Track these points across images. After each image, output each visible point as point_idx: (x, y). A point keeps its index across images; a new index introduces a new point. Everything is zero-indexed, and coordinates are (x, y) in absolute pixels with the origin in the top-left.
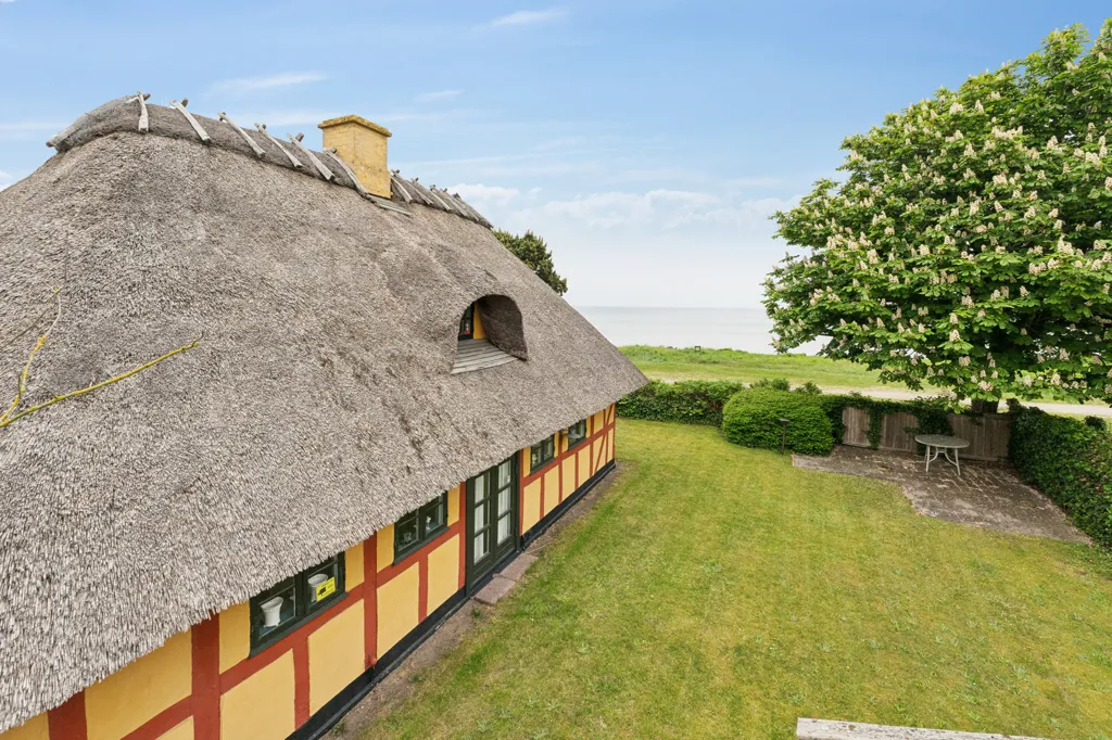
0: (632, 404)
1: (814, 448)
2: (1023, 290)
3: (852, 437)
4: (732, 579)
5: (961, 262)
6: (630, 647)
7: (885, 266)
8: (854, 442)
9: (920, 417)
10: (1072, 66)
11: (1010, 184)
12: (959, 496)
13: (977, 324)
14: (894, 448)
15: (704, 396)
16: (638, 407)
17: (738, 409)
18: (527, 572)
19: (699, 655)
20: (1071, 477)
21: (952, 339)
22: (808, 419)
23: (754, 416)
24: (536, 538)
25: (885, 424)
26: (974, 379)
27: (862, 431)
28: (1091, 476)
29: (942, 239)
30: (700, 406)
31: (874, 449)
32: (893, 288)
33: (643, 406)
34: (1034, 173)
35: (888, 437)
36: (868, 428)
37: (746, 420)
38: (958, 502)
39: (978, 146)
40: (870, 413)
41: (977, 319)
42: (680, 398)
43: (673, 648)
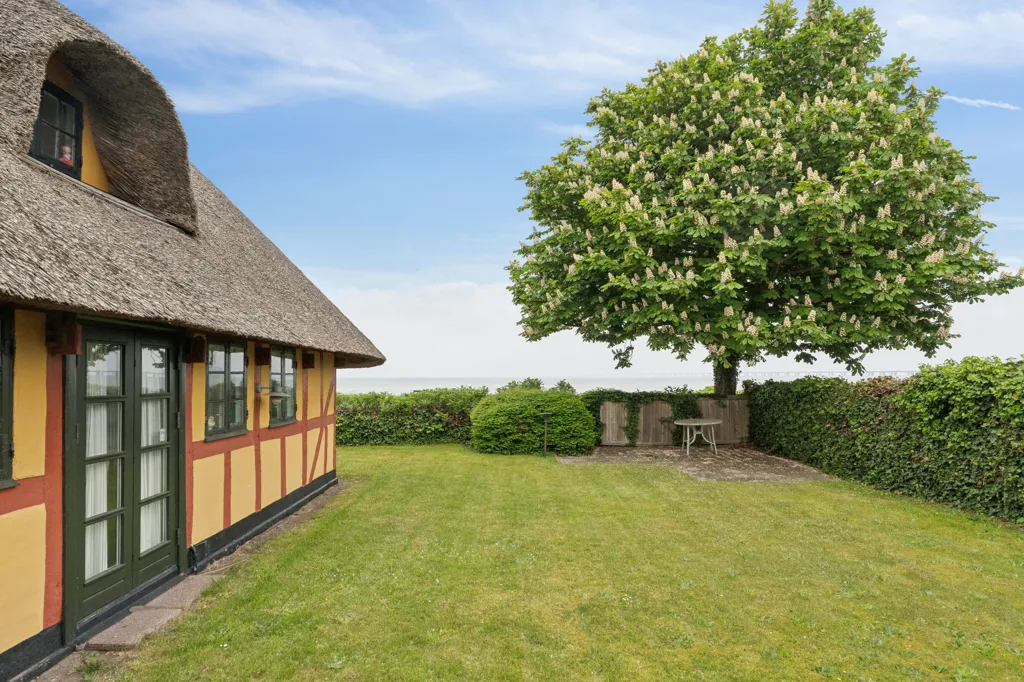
0: (349, 426)
1: (577, 446)
2: (776, 230)
3: (610, 436)
4: (539, 549)
5: (721, 202)
6: (421, 643)
7: (650, 212)
8: (613, 441)
9: (673, 405)
10: (790, 34)
11: (756, 126)
12: (725, 467)
13: (743, 264)
14: (650, 443)
15: (444, 407)
16: (357, 429)
17: (489, 411)
18: (205, 594)
19: (534, 628)
20: (817, 426)
21: (723, 280)
22: (570, 411)
23: (510, 415)
24: (218, 558)
25: (641, 417)
26: (740, 327)
27: (620, 427)
28: (835, 418)
29: (702, 180)
30: (440, 421)
31: (632, 446)
32: (660, 232)
33: (365, 428)
34: (774, 121)
35: (645, 431)
36: (625, 423)
37: (502, 420)
38: (727, 470)
39: (724, 94)
40: (627, 406)
41: (743, 259)
42: (414, 413)
43: (489, 629)
